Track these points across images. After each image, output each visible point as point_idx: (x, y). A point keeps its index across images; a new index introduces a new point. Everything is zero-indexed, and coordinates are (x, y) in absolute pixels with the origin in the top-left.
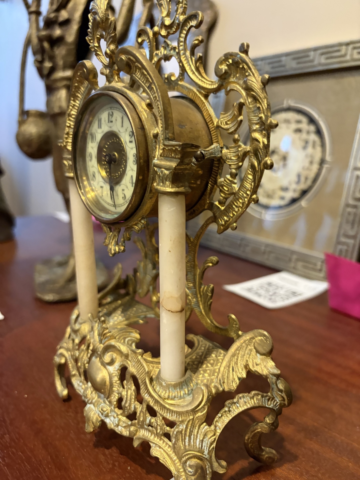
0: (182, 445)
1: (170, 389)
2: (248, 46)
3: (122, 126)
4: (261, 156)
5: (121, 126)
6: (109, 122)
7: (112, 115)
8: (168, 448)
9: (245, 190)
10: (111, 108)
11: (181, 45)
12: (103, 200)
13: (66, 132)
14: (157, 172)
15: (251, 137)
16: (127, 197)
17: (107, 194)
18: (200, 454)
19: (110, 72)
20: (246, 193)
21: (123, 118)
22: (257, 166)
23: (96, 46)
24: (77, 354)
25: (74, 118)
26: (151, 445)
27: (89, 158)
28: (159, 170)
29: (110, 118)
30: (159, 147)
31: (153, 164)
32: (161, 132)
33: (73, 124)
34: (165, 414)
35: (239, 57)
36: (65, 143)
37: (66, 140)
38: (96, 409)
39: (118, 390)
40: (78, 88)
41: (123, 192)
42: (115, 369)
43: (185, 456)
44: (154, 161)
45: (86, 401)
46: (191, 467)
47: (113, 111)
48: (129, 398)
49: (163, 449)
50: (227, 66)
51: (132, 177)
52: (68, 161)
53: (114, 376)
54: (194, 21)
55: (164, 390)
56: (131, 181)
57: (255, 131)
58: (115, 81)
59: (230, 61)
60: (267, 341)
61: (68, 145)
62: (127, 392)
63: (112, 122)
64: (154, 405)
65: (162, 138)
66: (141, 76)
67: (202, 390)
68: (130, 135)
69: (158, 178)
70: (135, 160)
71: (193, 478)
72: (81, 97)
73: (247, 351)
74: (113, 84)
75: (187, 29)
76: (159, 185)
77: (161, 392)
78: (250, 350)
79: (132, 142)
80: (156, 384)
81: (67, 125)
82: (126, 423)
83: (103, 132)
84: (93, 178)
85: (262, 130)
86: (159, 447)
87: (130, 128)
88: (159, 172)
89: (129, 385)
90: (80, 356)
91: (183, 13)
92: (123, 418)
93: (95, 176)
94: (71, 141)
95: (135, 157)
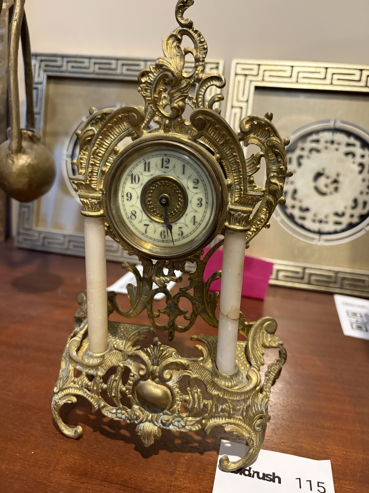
0: (251, 414)
1: (234, 379)
2: (272, 115)
3: (184, 173)
4: (278, 195)
5: (182, 172)
6: (162, 167)
7: (168, 161)
8: (238, 421)
9: (259, 219)
10: (166, 155)
11: (200, 98)
12: (147, 237)
13: (90, 171)
14: (234, 215)
15: (268, 181)
16: (185, 234)
17: (155, 231)
18: (262, 414)
19: (170, 122)
20: (260, 221)
21: (184, 166)
22: (273, 202)
23: (156, 97)
24: (105, 386)
25: (100, 156)
26: (224, 425)
27: (125, 197)
28: (236, 213)
29: (165, 163)
30: (232, 195)
31: (228, 208)
32: (234, 183)
33: (99, 162)
34: (235, 398)
35: (266, 122)
36: (88, 181)
37: (90, 178)
38: (156, 423)
39: (180, 398)
40: (111, 127)
41: (180, 229)
42: (174, 383)
43: (255, 420)
44: (229, 206)
45: (136, 422)
46: (258, 426)
47: (170, 158)
48: (197, 400)
49: (234, 424)
50: (251, 125)
51: (194, 217)
52: (91, 199)
53: (174, 388)
54: (215, 81)
55: (229, 382)
56: (193, 221)
57: (273, 177)
58: (174, 131)
59: (254, 122)
60: (273, 323)
61: (92, 183)
62: (193, 396)
63: (168, 168)
64: (223, 395)
65: (235, 187)
66: (214, 135)
67: (254, 371)
68: (194, 182)
69: (234, 219)
70: (200, 203)
71: (261, 433)
72: (112, 137)
73: (261, 334)
74: (171, 134)
75: (207, 86)
76: (234, 225)
77: (227, 384)
78: (263, 333)
79: (197, 188)
80: (220, 380)
81: (91, 162)
82: (193, 421)
83: (152, 175)
84: (131, 216)
85: (281, 177)
86: (231, 424)
87: (195, 176)
88: (236, 215)
89: (195, 390)
90: (110, 387)
91: (203, 71)
92: (189, 418)
93: (136, 215)
94: (96, 179)
95: (200, 201)
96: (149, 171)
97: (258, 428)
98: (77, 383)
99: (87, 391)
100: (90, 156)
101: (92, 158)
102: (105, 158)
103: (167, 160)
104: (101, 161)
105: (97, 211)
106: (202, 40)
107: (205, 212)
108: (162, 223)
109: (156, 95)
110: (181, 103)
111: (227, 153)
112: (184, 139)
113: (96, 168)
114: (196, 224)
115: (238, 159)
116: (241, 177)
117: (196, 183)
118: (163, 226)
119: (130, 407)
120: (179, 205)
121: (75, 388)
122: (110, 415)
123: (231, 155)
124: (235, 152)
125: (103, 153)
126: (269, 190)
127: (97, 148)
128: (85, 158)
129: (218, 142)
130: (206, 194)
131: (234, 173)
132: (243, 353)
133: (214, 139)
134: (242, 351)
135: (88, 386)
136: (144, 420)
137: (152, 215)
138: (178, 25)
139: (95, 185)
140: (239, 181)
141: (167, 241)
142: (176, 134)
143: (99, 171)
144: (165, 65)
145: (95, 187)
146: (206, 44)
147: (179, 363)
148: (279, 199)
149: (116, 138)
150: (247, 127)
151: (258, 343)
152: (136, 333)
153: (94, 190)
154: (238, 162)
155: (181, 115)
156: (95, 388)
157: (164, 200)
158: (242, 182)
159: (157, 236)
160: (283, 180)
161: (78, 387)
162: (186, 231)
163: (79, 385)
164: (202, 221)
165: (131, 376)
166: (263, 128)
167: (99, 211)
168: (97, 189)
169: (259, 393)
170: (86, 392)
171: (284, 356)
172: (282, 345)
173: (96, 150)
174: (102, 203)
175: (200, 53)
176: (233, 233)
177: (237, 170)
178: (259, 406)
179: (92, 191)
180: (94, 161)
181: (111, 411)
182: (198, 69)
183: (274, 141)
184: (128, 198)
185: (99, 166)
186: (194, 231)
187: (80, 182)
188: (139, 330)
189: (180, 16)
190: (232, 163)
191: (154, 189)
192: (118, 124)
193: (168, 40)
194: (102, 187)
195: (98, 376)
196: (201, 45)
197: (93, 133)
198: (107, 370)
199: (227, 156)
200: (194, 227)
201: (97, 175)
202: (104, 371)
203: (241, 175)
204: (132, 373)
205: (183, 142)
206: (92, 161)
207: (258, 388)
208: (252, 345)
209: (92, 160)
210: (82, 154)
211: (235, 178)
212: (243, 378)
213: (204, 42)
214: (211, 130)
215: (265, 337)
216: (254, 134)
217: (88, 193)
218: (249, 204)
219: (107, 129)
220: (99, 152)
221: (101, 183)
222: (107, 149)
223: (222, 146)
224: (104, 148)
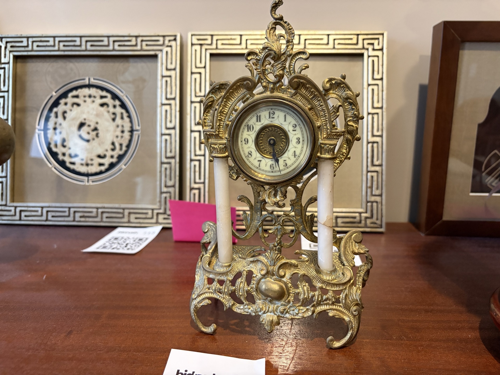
0: (349, 301)
1: (333, 274)
2: (345, 75)
3: (285, 121)
4: (354, 134)
6: (270, 117)
7: (274, 113)
8: (339, 307)
9: (342, 153)
10: (272, 109)
11: (291, 68)
12: (260, 169)
13: (218, 124)
14: (324, 147)
15: (346, 124)
16: (288, 165)
17: (266, 165)
18: (357, 302)
19: (274, 86)
20: (342, 155)
21: (285, 115)
22: (351, 140)
23: (264, 69)
24: (234, 288)
25: (225, 114)
26: (328, 311)
27: (244, 142)
28: (325, 146)
29: (271, 115)
30: (321, 133)
31: (319, 143)
32: (322, 125)
33: (224, 118)
34: (335, 289)
35: (341, 80)
36: (217, 132)
37: (218, 129)
38: (276, 312)
39: (293, 291)
40: (232, 92)
41: (285, 162)
42: (287, 279)
43: (352, 306)
44: (319, 141)
45: (260, 314)
46: (355, 311)
47: (275, 111)
48: (306, 292)
49: (337, 310)
50: (330, 84)
51: (295, 151)
52: (219, 145)
53: (288, 284)
54: (302, 55)
55: (330, 276)
56: (294, 154)
57: (350, 121)
58: (277, 92)
59: (332, 82)
60: (359, 235)
61: (220, 133)
62: (303, 289)
63: (274, 118)
64: (325, 287)
65: (323, 128)
66: (306, 92)
67: (348, 268)
68: (293, 127)
69: (324, 150)
70: (298, 141)
71: (357, 317)
72: (233, 100)
73: (350, 244)
74: (276, 94)
75: (296, 59)
76: (325, 154)
77: (328, 278)
78: (352, 242)
79: (295, 130)
80: (322, 276)
81: (219, 118)
82: (304, 309)
83: (262, 124)
84: (248, 156)
85: (355, 120)
86: (334, 310)
87: (294, 122)
88: (326, 147)
89: (304, 284)
90: (238, 288)
91: (292, 49)
92: (301, 307)
93: (251, 154)
94: (222, 130)
95: (298, 139)
96: (260, 121)
97: (355, 313)
98: (211, 289)
99: (220, 294)
100: (218, 114)
101: (219, 115)
102: (228, 114)
103: (273, 112)
104: (226, 117)
105: (224, 153)
106: (291, 28)
107: (302, 147)
108: (271, 158)
109: (264, 67)
110: (281, 72)
111: (316, 104)
112: (285, 97)
113: (222, 123)
114: (296, 156)
115: (324, 107)
116: (327, 119)
117: (295, 127)
118: (272, 161)
119: (254, 303)
120: (282, 144)
121: (209, 292)
122: (239, 311)
123: (318, 105)
124: (321, 102)
126: (348, 131)
127: (223, 108)
128: (207, 118)
129: (308, 97)
130: (303, 134)
131: (322, 117)
132: (337, 260)
133: (306, 95)
134: (337, 259)
135: (220, 289)
136: (266, 311)
137: (263, 153)
138: (273, 19)
139: (222, 135)
140: (326, 123)
141: (275, 172)
142: (278, 93)
143: (224, 124)
144: (269, 47)
145: (222, 136)
146: (293, 30)
147: (290, 263)
148: (356, 137)
149: (236, 100)
150: (328, 85)
151: (348, 250)
152: (251, 251)
153: (221, 138)
154: (324, 110)
155: (281, 80)
156: (226, 290)
157: (272, 141)
158: (328, 123)
159: (268, 168)
160: (357, 122)
161: (212, 291)
162: (289, 163)
163: (213, 290)
164: (301, 154)
165: (254, 277)
166: (340, 86)
167: (225, 153)
168: (224, 138)
169: (353, 286)
170: (218, 295)
171: (371, 261)
172: (368, 251)
173: (221, 110)
174: (227, 148)
175: (289, 36)
176: (324, 161)
177: (324, 116)
178: (354, 296)
179: (220, 139)
180: (220, 118)
181: (239, 308)
182: (289, 48)
183: (348, 95)
185: (224, 121)
186: (295, 162)
187: (212, 133)
188: (253, 249)
189: (273, 13)
190: (320, 111)
191: (264, 134)
192: (236, 90)
193: (270, 31)
194: (227, 136)
195: (228, 281)
196: (290, 31)
197: (213, 99)
198: (234, 275)
199: (315, 106)
200: (295, 159)
201: (223, 127)
202: (232, 276)
203: (327, 118)
204: (254, 274)
205: (284, 99)
207: (352, 281)
208: (344, 252)
209: (219, 116)
210: (205, 116)
211: (323, 121)
212: (339, 274)
213: (292, 28)
214: (303, 89)
215: (353, 246)
216: (333, 91)
217: (217, 141)
218: (335, 139)
219: (230, 94)
220: (224, 111)
221: (226, 132)
222: (229, 108)
223: (312, 99)
224: (227, 108)
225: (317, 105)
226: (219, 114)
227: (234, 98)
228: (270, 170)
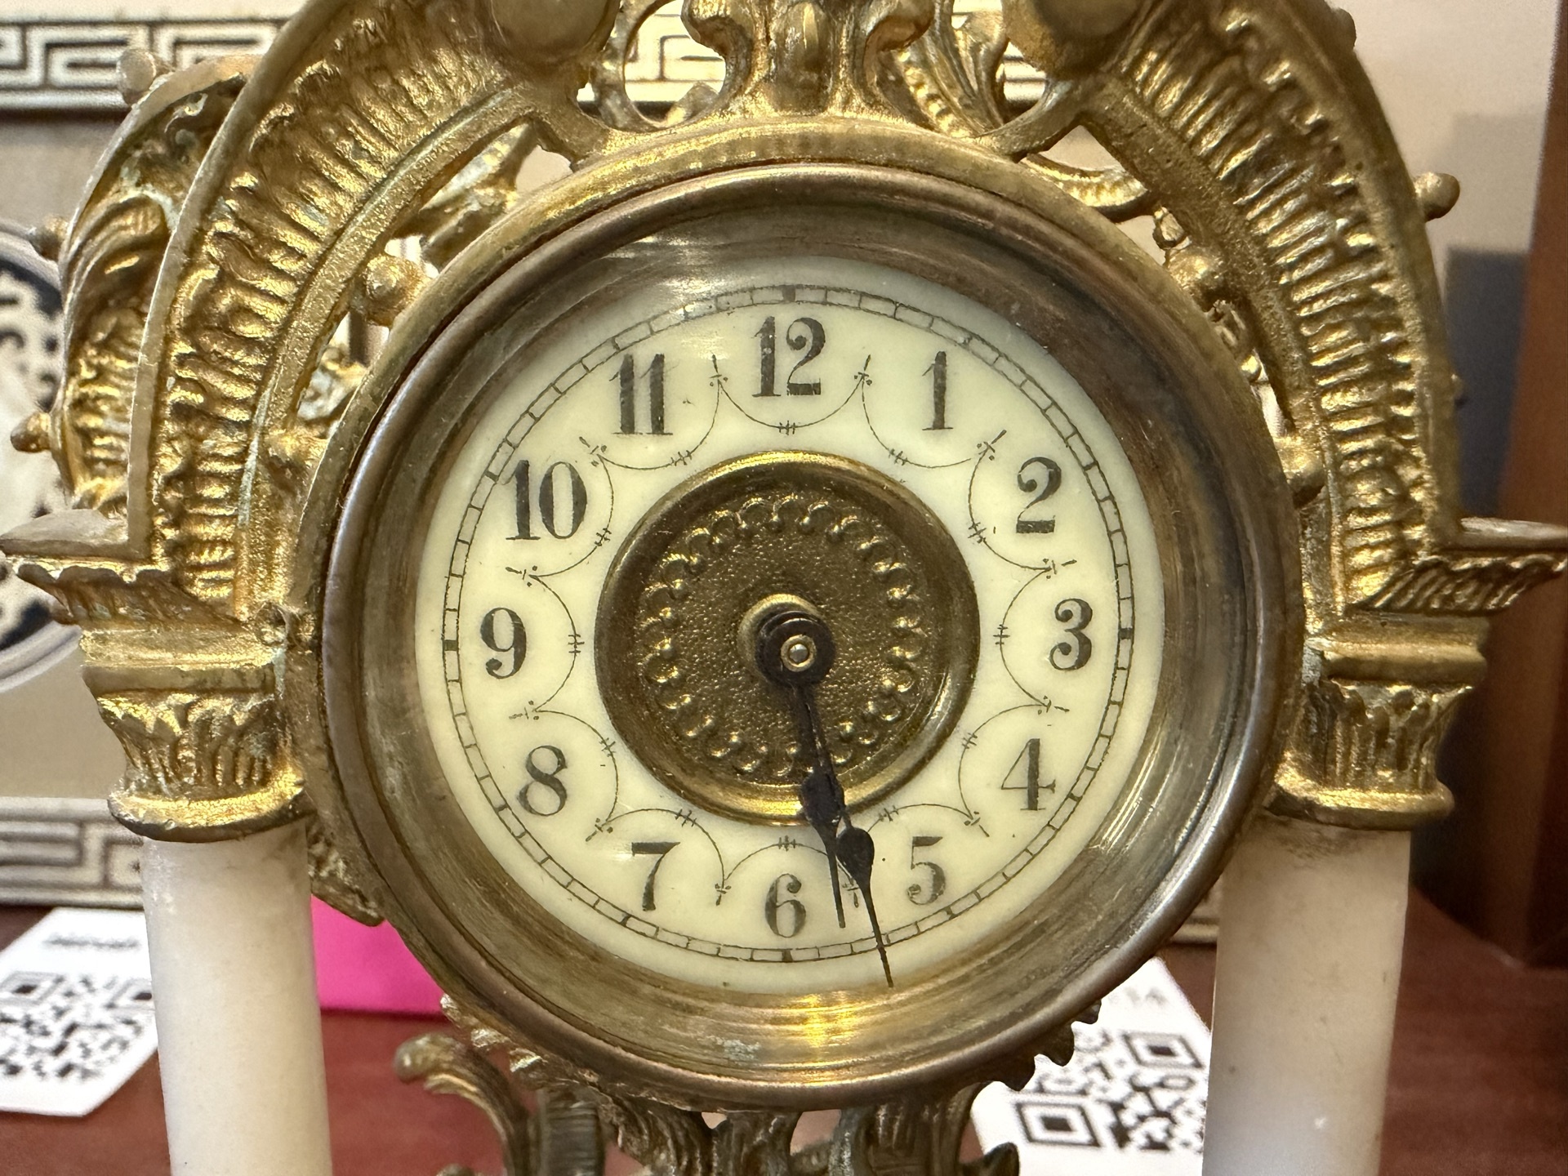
3: (939, 424)
5: (930, 417)
6: (767, 389)
7: (815, 342)
10: (790, 293)
12: (656, 934)
13: (170, 463)
14: (1359, 706)
16: (959, 883)
17: (722, 889)
21: (939, 369)
25: (250, 345)
27: (474, 652)
28: (1374, 693)
29: (786, 360)
30: (1326, 556)
31: (1309, 660)
32: (1336, 463)
33: (243, 392)
36: (159, 550)
37: (175, 524)
41: (924, 854)
44: (1311, 643)
47: (823, 316)
51: (1034, 747)
52: (189, 698)
56: (1020, 777)
58: (858, 99)
61: (199, 568)
63: (813, 389)
65: (1344, 498)
68: (1029, 487)
69: (1364, 741)
70: (1073, 641)
72: (348, 182)
74: (842, 118)
79: (1046, 527)
81: (177, 395)
83: (683, 459)
84: (523, 796)
87: (1031, 437)
88: (1377, 704)
93: (562, 776)
94: (226, 532)
95: (1076, 620)
96: (658, 427)
100: (168, 340)
101: (182, 360)
102: (295, 352)
103: (804, 331)
104: (261, 385)
105: (249, 787)
107: (1115, 703)
108: (782, 821)
111: (1276, 243)
113: (223, 443)
114: (1043, 796)
115: (1384, 277)
117: (1039, 491)
118: (786, 844)
124: (1361, 222)
125: (275, 312)
127: (225, 279)
128: (108, 398)
129: (1207, 159)
130: (1121, 567)
133: (1181, 135)
137: (688, 768)
139: (219, 582)
141: (819, 954)
143: (251, 462)
145: (225, 592)
149: (380, 184)
153: (219, 618)
154: (1388, 302)
158: (1420, 450)
159: (742, 922)
162: (967, 861)
164: (1091, 769)
167: (265, 781)
168: (243, 612)
173: (206, 298)
174: (286, 721)
179: (197, 631)
180: (199, 386)
184: (493, 654)
185: (246, 426)
186: (1030, 854)
187: (95, 565)
191: (701, 568)
192: (384, 68)
194: (278, 590)
197: (152, 226)
199: (1269, 261)
200: (1023, 824)
201: (233, 497)
203: (1406, 398)
206: (180, 381)
209: (186, 373)
214: (1154, 67)
217: (171, 646)
218: (1461, 612)
219: (303, 105)
220: (242, 311)
221: (269, 555)
222: (305, 283)
223: (1241, 191)
224: (280, 274)
225: (1284, 249)
226: (182, 348)
227: (352, 168)
228: (760, 935)
